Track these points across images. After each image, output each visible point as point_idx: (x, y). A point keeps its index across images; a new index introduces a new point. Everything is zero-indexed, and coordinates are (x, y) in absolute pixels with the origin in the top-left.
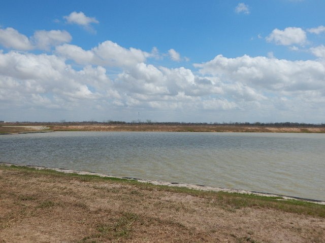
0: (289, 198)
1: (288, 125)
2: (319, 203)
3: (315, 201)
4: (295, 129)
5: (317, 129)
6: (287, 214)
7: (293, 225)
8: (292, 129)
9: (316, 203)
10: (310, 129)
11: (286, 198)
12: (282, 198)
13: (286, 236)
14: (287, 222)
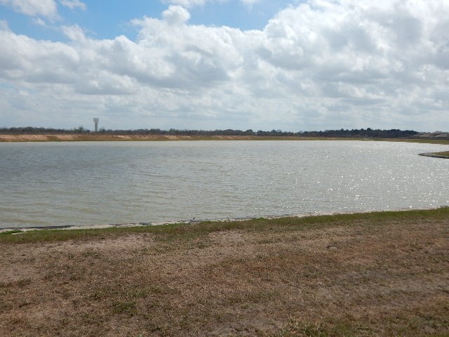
0: (30, 230)
1: (29, 131)
2: (67, 229)
3: (62, 227)
4: (40, 137)
5: (69, 137)
6: (19, 246)
7: (25, 257)
8: (35, 136)
9: (64, 229)
10: (59, 136)
11: (25, 230)
12: (20, 231)
13: (16, 270)
14: (17, 255)
